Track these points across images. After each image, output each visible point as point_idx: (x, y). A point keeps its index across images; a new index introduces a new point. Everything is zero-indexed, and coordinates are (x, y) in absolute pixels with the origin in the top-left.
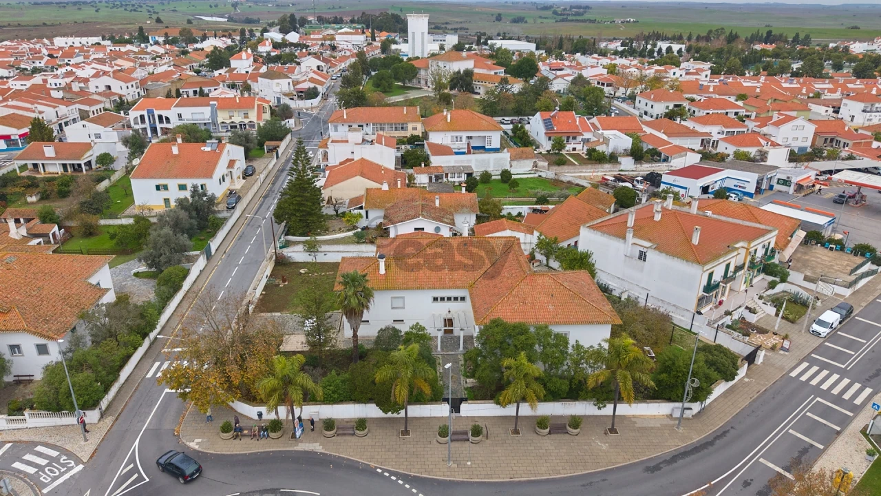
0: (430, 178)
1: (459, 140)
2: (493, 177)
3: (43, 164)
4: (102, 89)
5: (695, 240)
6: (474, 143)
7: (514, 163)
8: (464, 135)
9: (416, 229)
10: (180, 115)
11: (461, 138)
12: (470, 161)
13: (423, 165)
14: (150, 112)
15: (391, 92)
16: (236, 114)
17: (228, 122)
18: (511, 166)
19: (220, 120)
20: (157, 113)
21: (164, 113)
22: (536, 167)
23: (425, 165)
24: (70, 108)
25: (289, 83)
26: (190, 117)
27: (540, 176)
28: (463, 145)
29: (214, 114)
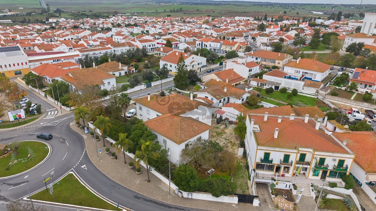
0: (258, 84)
1: (298, 73)
2: (288, 91)
3: (160, 53)
4: (210, 34)
5: (276, 136)
6: (307, 76)
7: (305, 88)
8: (302, 71)
9: (205, 97)
10: (210, 45)
11: (300, 72)
12: (282, 81)
13: (258, 78)
14: (202, 42)
15: (317, 49)
16: (228, 47)
17: (224, 50)
18: (303, 89)
19: (222, 49)
20: (204, 43)
21: (206, 43)
22: (318, 93)
23: (260, 78)
24: (190, 39)
25: (268, 39)
26: (213, 46)
27: (318, 98)
28: (299, 76)
29: (221, 46)
